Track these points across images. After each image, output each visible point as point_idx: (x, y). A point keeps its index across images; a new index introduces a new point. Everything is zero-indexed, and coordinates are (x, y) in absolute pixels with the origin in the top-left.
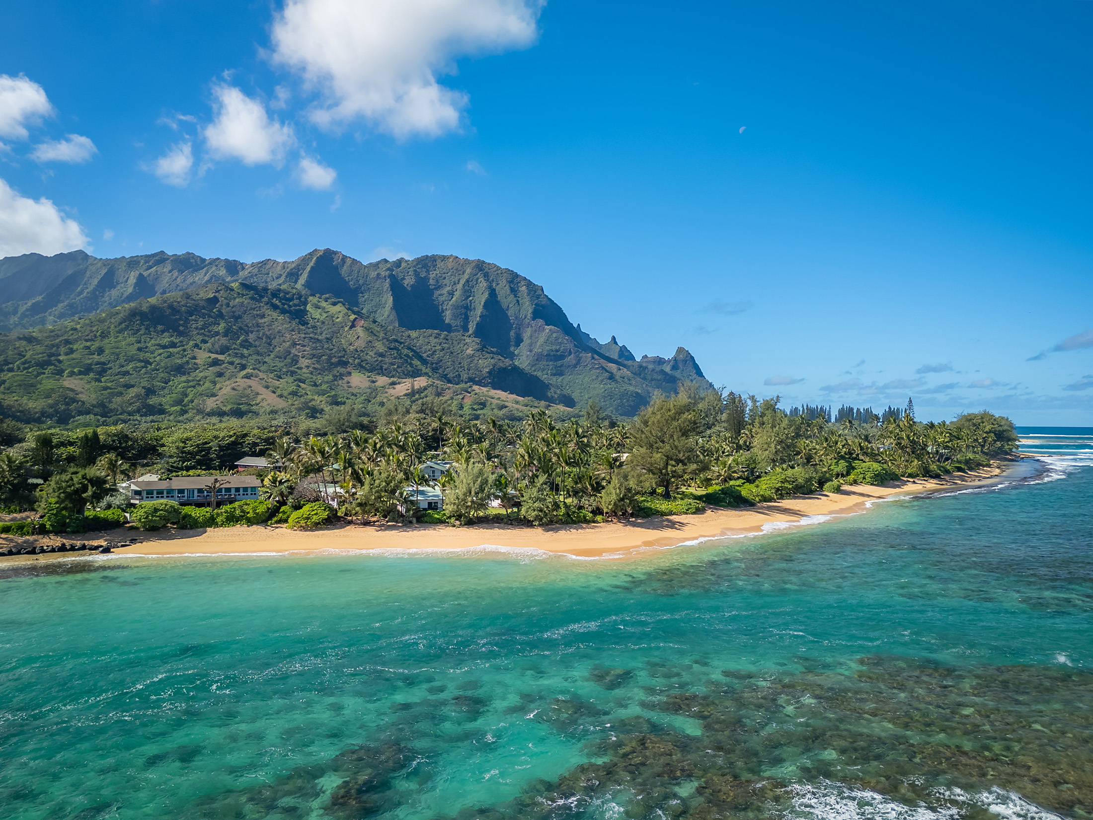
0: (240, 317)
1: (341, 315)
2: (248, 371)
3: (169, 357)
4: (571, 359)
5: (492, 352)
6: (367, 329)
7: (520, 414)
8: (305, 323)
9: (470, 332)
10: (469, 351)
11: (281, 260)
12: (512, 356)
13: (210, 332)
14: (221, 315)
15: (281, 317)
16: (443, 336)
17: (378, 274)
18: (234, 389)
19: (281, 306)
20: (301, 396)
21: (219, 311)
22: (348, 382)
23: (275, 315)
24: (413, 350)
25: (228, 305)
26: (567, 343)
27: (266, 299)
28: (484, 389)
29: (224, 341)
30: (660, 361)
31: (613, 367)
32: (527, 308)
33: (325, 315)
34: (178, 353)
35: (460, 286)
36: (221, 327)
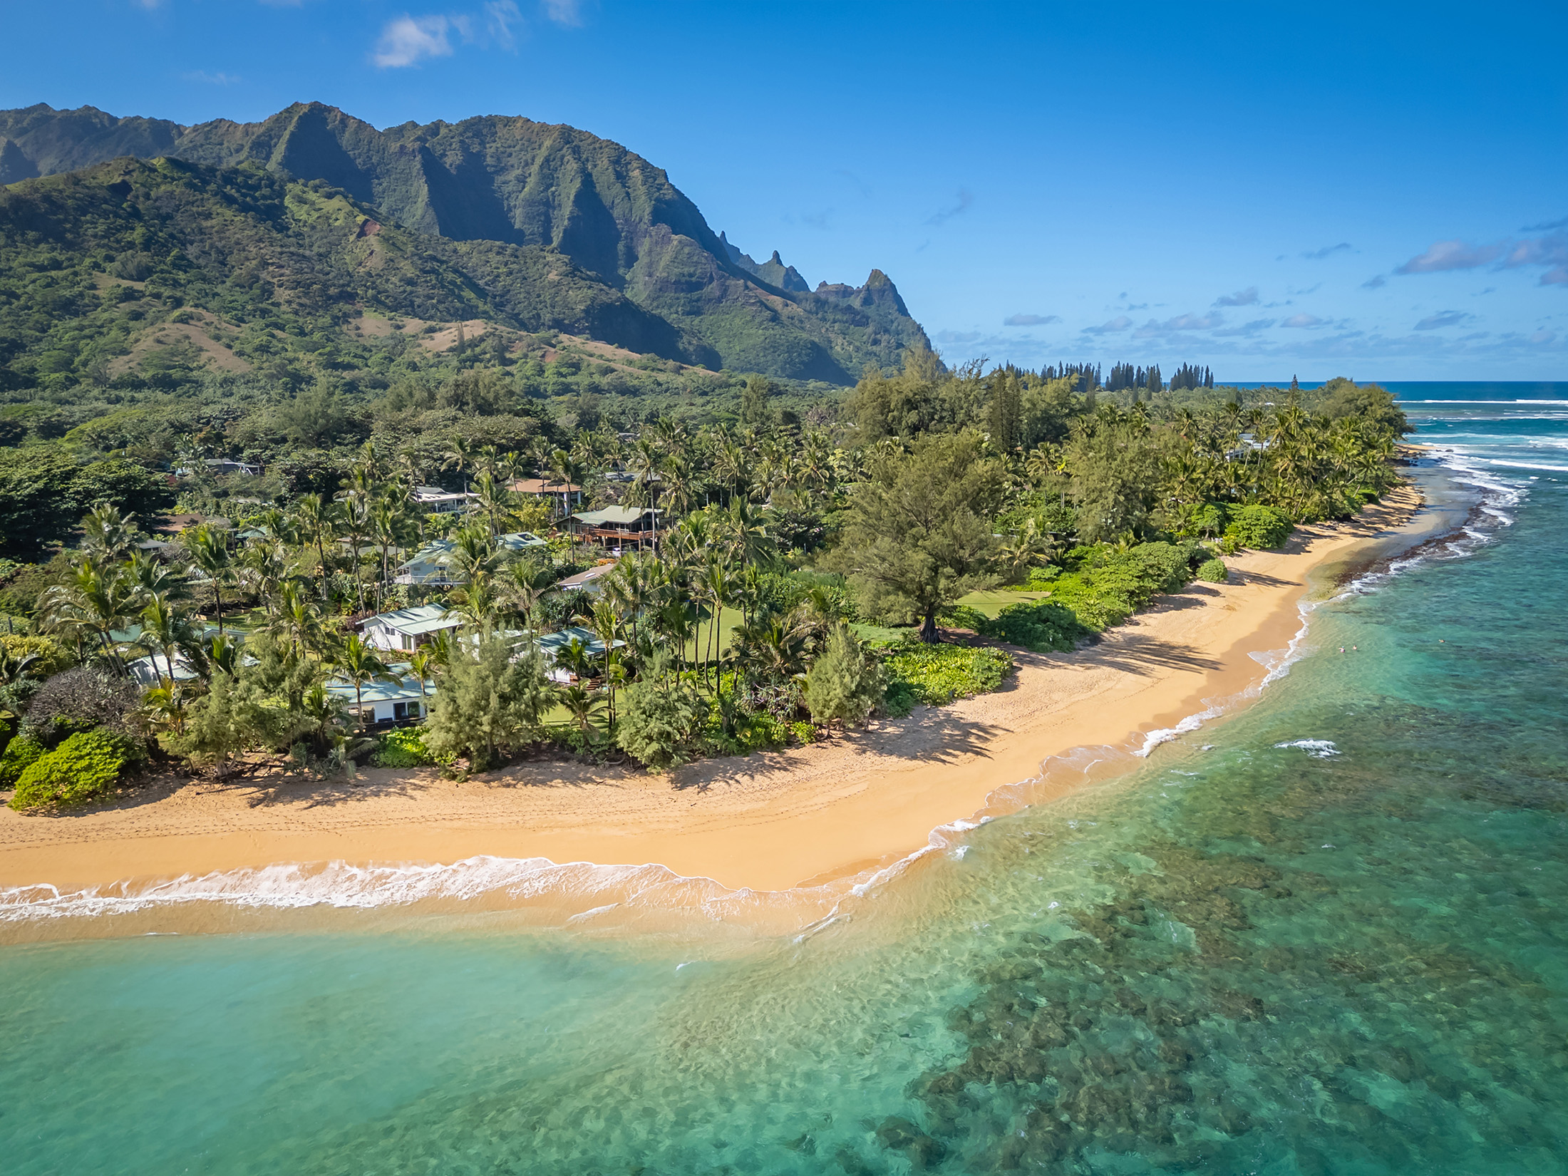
0: (169, 217)
1: (341, 215)
2: (187, 309)
3: (48, 285)
4: (712, 289)
5: (590, 278)
6: (386, 240)
7: (636, 382)
8: (283, 228)
9: (555, 244)
10: (553, 276)
11: (241, 120)
12: (621, 283)
13: (118, 242)
14: (136, 214)
15: (240, 218)
16: (509, 251)
17: (402, 147)
18: (159, 341)
19: (240, 199)
20: (275, 354)
21: (133, 207)
22: (358, 328)
23: (229, 213)
24: (462, 274)
25: (147, 197)
26: (705, 263)
27: (213, 187)
28: (578, 340)
29: (143, 258)
30: (845, 291)
31: (776, 301)
32: (643, 204)
33: (315, 215)
34: (65, 278)
35: (535, 168)
36: (138, 234)
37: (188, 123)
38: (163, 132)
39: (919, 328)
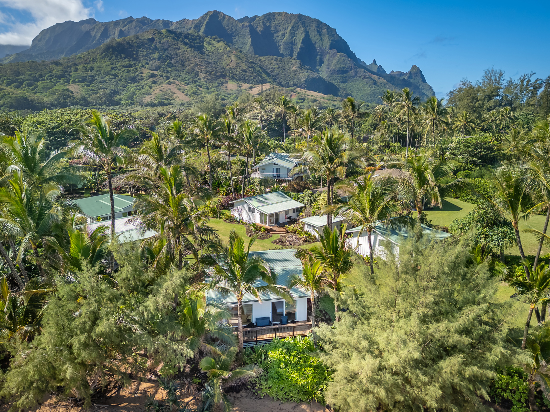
0: (167, 49)
1: (222, 48)
2: (171, 80)
3: (127, 72)
4: (352, 73)
5: (307, 69)
6: (237, 56)
7: (326, 105)
8: (203, 53)
9: (294, 57)
10: (294, 68)
11: (191, 19)
12: (318, 71)
13: (150, 58)
14: (156, 48)
15: (190, 49)
16: (279, 60)
17: (243, 25)
18: (161, 91)
19: (189, 43)
20: (198, 95)
21: (155, 46)
22: (226, 87)
23: (185, 48)
24: (262, 68)
25: (160, 42)
26: (349, 63)
27: (181, 39)
28: (303, 90)
29: (158, 63)
30: (401, 74)
31: (375, 77)
32: (327, 42)
33: (214, 48)
34: (133, 70)
35: (288, 31)
36: (156, 55)
37: (175, 21)
38: (166, 23)
39: (431, 88)
